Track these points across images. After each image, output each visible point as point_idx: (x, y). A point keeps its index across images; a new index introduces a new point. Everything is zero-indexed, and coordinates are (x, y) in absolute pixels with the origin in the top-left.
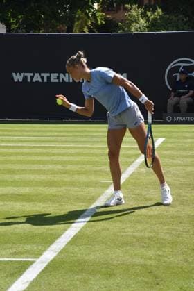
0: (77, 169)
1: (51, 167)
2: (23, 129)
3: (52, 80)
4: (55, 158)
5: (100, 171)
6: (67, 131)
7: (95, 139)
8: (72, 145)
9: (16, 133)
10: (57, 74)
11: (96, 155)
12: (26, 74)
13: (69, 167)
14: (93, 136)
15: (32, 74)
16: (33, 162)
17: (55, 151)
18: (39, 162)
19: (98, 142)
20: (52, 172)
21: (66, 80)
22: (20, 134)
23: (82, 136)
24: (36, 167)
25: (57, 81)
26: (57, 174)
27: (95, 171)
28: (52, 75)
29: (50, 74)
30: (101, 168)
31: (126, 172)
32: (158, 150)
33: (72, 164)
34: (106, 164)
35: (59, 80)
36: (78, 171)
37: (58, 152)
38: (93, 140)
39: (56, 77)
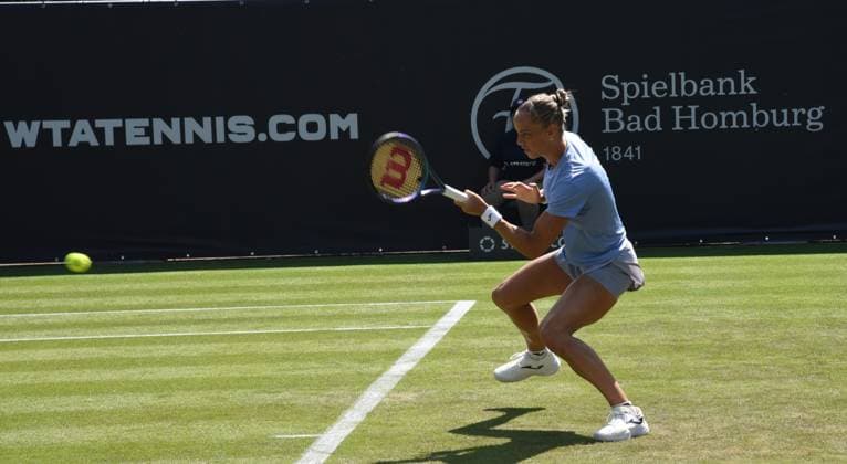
0: (206, 402)
1: (122, 401)
2: (38, 289)
3: (131, 140)
4: (135, 374)
5: (278, 406)
6: (179, 292)
7: (264, 311)
8: (192, 331)
9: (14, 304)
10: (145, 122)
11: (267, 359)
12: (47, 124)
13: (179, 399)
14: (259, 303)
15: (66, 124)
16: (66, 390)
17: (139, 352)
18: (84, 389)
19: (273, 319)
20: (126, 416)
21: (175, 138)
22: (28, 304)
23: (227, 304)
24: (73, 404)
25: (146, 141)
26: (140, 420)
27: (260, 407)
28: (131, 124)
29: (124, 123)
30: (280, 396)
31: (356, 406)
32: (455, 337)
33: (189, 390)
34: (294, 383)
35: (152, 140)
36: (208, 409)
37: (147, 355)
38: (260, 315)
39: (142, 132)
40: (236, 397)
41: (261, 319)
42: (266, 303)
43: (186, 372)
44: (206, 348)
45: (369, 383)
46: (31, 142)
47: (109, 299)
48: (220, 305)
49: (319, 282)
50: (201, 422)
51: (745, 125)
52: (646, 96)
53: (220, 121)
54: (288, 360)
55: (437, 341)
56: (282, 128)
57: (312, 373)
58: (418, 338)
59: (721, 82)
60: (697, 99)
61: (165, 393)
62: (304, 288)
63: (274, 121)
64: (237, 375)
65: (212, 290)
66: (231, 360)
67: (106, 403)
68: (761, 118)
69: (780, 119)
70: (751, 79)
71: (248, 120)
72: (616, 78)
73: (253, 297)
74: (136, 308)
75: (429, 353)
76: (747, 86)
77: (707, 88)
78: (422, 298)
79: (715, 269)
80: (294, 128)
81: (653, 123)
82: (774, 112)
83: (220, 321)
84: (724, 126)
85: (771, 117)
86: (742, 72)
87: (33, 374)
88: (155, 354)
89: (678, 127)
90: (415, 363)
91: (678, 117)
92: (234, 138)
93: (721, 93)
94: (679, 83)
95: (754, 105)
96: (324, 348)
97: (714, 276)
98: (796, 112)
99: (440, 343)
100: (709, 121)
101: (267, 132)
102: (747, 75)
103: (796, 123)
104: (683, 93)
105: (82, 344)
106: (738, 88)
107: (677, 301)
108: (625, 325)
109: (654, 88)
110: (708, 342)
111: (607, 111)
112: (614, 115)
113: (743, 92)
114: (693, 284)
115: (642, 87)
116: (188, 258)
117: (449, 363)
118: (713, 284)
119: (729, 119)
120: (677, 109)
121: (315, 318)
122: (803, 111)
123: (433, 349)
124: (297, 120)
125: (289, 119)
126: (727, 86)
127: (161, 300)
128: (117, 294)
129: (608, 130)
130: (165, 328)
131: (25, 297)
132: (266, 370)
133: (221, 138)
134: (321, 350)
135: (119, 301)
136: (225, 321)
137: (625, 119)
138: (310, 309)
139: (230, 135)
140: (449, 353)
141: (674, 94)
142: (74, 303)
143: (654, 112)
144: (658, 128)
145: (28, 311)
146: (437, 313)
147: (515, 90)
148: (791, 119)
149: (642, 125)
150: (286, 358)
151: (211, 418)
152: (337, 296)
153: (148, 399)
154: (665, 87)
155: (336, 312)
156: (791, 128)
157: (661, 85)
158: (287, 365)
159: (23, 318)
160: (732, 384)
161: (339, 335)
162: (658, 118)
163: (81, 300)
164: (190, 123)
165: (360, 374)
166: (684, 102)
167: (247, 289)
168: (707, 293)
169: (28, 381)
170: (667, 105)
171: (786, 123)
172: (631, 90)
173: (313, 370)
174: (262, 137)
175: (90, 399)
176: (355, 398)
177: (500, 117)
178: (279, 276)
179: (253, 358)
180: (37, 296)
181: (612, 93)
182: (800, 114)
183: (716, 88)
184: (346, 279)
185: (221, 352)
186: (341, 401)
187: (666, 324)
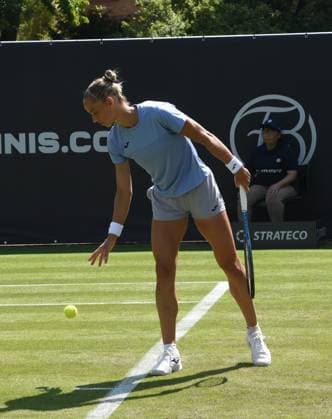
0: (22, 360)
5: (78, 364)
8: (9, 303)
14: (61, 281)
27: (63, 364)
30: (79, 357)
31: (140, 365)
32: (217, 311)
33: (8, 350)
34: (90, 346)
36: (23, 366)
38: (61, 291)
40: (45, 356)
41: (63, 294)
42: (66, 281)
43: (5, 336)
44: (20, 317)
45: (149, 347)
48: (30, 282)
50: (18, 376)
53: (32, 136)
54: (84, 327)
55: (204, 313)
56: (81, 142)
57: (104, 338)
58: (188, 311)
62: (97, 270)
63: (74, 136)
64: (45, 338)
65: (24, 271)
66: (42, 326)
71: (54, 136)
73: (57, 276)
75: (197, 323)
78: (191, 279)
80: (90, 142)
83: (31, 295)
90: (185, 332)
96: (113, 318)
99: (205, 316)
101: (68, 145)
116: (5, 244)
117: (213, 332)
121: (105, 294)
123: (200, 321)
124: (92, 136)
125: (86, 135)
133: (32, 150)
134: (110, 319)
136: (37, 294)
138: (102, 286)
139: (40, 148)
140: (213, 324)
146: (203, 291)
151: (26, 372)
152: (123, 276)
155: (122, 289)
158: (84, 331)
161: (125, 308)
165: (141, 339)
167: (52, 270)
173: (104, 335)
174: (65, 149)
176: (138, 359)
178: (76, 259)
184: (129, 263)
185: (31, 320)
186: (128, 361)
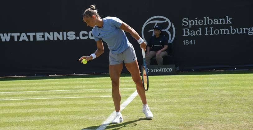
0: (61, 119)
1: (36, 118)
2: (10, 84)
3: (38, 39)
4: (40, 110)
5: (83, 120)
6: (53, 85)
7: (79, 91)
8: (57, 97)
9: (3, 89)
10: (42, 34)
11: (79, 105)
12: (13, 34)
13: (53, 118)
14: (77, 89)
15: (18, 34)
16: (19, 115)
17: (41, 103)
18: (25, 115)
19: (81, 93)
20: (37, 123)
21: (51, 39)
22: (7, 89)
23: (67, 89)
24: (21, 119)
25: (43, 39)
26: (41, 124)
27: (78, 120)
28: (38, 34)
29: (36, 34)
30: (83, 117)
31: (107, 120)
32: (137, 99)
33: (56, 115)
34: (88, 113)
35: (44, 39)
36: (62, 121)
37: (43, 104)
39: (41, 37)
40: (70, 117)
41: (78, 94)
42: (79, 89)
43: (55, 110)
44: (61, 102)
45: (111, 113)
46: (8, 40)
47: (32, 87)
48: (65, 89)
49: (95, 82)
50: (60, 125)
51: (228, 33)
52: (196, 24)
53: (65, 33)
54: (85, 106)
55: (132, 100)
56: (84, 35)
57: (93, 110)
58: (126, 99)
59: (220, 20)
60: (213, 25)
61: (49, 116)
62: (91, 84)
63: (81, 33)
64: (70, 110)
65: (63, 85)
66: (69, 106)
67: (31, 119)
68: (233, 31)
69: (239, 31)
70: (230, 19)
71: (74, 33)
72: (187, 19)
73: (75, 87)
74: (40, 90)
76: (229, 21)
77: (216, 22)
78: (127, 87)
79: (219, 78)
80: (87, 35)
81: (199, 33)
82: (238, 29)
83: (65, 94)
84: (221, 34)
85: (236, 31)
86: (227, 17)
87: (9, 110)
88: (46, 104)
89: (207, 34)
90: (125, 107)
91: (207, 31)
92: (69, 38)
93: (220, 23)
94: (207, 20)
95: (231, 27)
96: (97, 102)
97: (218, 80)
98: (245, 29)
99: (133, 101)
100: (217, 32)
101: (79, 36)
102: (228, 18)
103: (245, 32)
104: (208, 23)
105: (23, 101)
106: (226, 22)
107: (207, 88)
108: (190, 95)
109: (199, 22)
110: (217, 101)
111: (184, 29)
112: (186, 30)
113: (227, 23)
114: (212, 83)
115: (195, 22)
116: (55, 75)
117: (135, 107)
118: (218, 83)
119: (223, 32)
120: (206, 28)
121: (94, 93)
122: (247, 29)
123: (130, 103)
124: (88, 33)
125: (86, 32)
126: (222, 21)
127: (47, 88)
128: (34, 86)
129: (184, 35)
130: (48, 96)
131: (6, 87)
132: (79, 109)
133: (65, 39)
134: (96, 103)
135: (35, 88)
136: (67, 94)
137: (190, 32)
138: (92, 91)
139: (68, 37)
140: (135, 104)
141: (205, 24)
142: (21, 89)
143: (199, 30)
144: (200, 34)
145: (7, 91)
146: (131, 92)
147: (155, 23)
148: (243, 31)
149: (195, 34)
150: (85, 105)
151: (62, 124)
152: (101, 87)
153: (44, 118)
154: (203, 22)
155: (101, 91)
156: (243, 34)
157: (201, 21)
158: (86, 107)
159: (6, 93)
160: (225, 114)
161: (101, 99)
162: (200, 31)
163: (23, 88)
164: (56, 34)
165: (108, 110)
166: (209, 26)
167: (73, 84)
168: (216, 86)
169: (7, 112)
170: (203, 27)
171: (241, 32)
172: (192, 23)
174: (78, 38)
175: (26, 118)
176: (106, 118)
177: (150, 32)
178: (83, 80)
179: (75, 105)
180: (10, 87)
181: (186, 24)
182: (246, 30)
183: (219, 22)
184: (104, 81)
185: (65, 104)
186: (102, 118)
187: (204, 95)
